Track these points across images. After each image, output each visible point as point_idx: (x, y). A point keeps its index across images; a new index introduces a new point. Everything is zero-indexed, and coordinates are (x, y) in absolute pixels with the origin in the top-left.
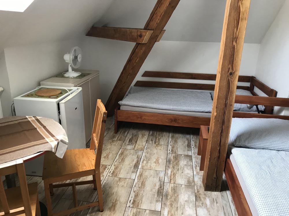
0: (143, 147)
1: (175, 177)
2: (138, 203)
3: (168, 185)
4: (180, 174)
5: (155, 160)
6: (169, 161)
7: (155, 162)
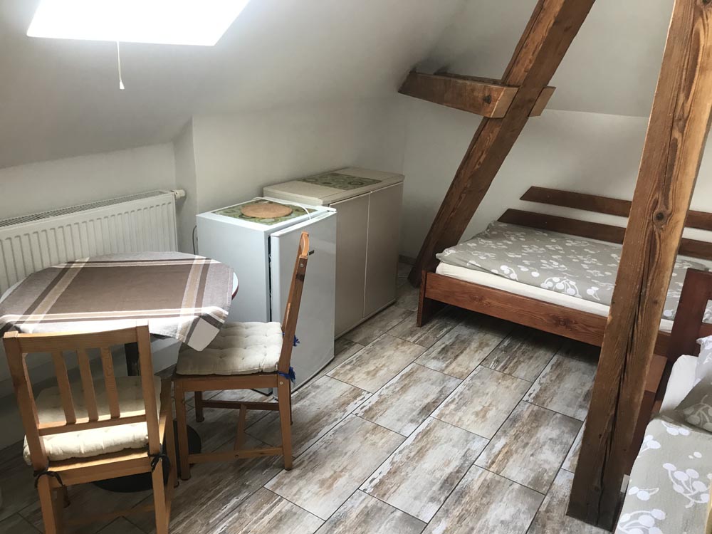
0: (466, 371)
1: (508, 460)
2: (389, 489)
3: (480, 472)
4: (523, 455)
5: (479, 408)
6: (512, 419)
7: (477, 414)
